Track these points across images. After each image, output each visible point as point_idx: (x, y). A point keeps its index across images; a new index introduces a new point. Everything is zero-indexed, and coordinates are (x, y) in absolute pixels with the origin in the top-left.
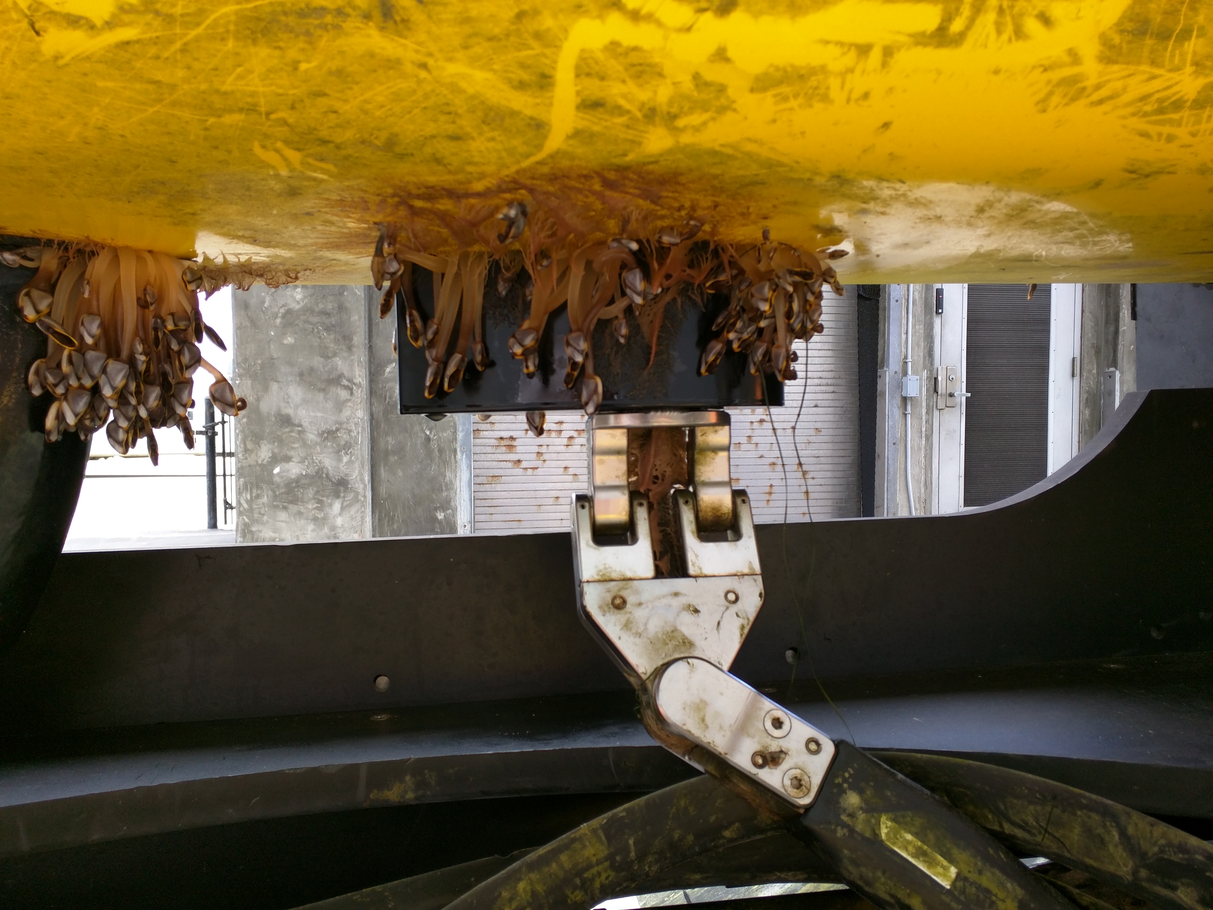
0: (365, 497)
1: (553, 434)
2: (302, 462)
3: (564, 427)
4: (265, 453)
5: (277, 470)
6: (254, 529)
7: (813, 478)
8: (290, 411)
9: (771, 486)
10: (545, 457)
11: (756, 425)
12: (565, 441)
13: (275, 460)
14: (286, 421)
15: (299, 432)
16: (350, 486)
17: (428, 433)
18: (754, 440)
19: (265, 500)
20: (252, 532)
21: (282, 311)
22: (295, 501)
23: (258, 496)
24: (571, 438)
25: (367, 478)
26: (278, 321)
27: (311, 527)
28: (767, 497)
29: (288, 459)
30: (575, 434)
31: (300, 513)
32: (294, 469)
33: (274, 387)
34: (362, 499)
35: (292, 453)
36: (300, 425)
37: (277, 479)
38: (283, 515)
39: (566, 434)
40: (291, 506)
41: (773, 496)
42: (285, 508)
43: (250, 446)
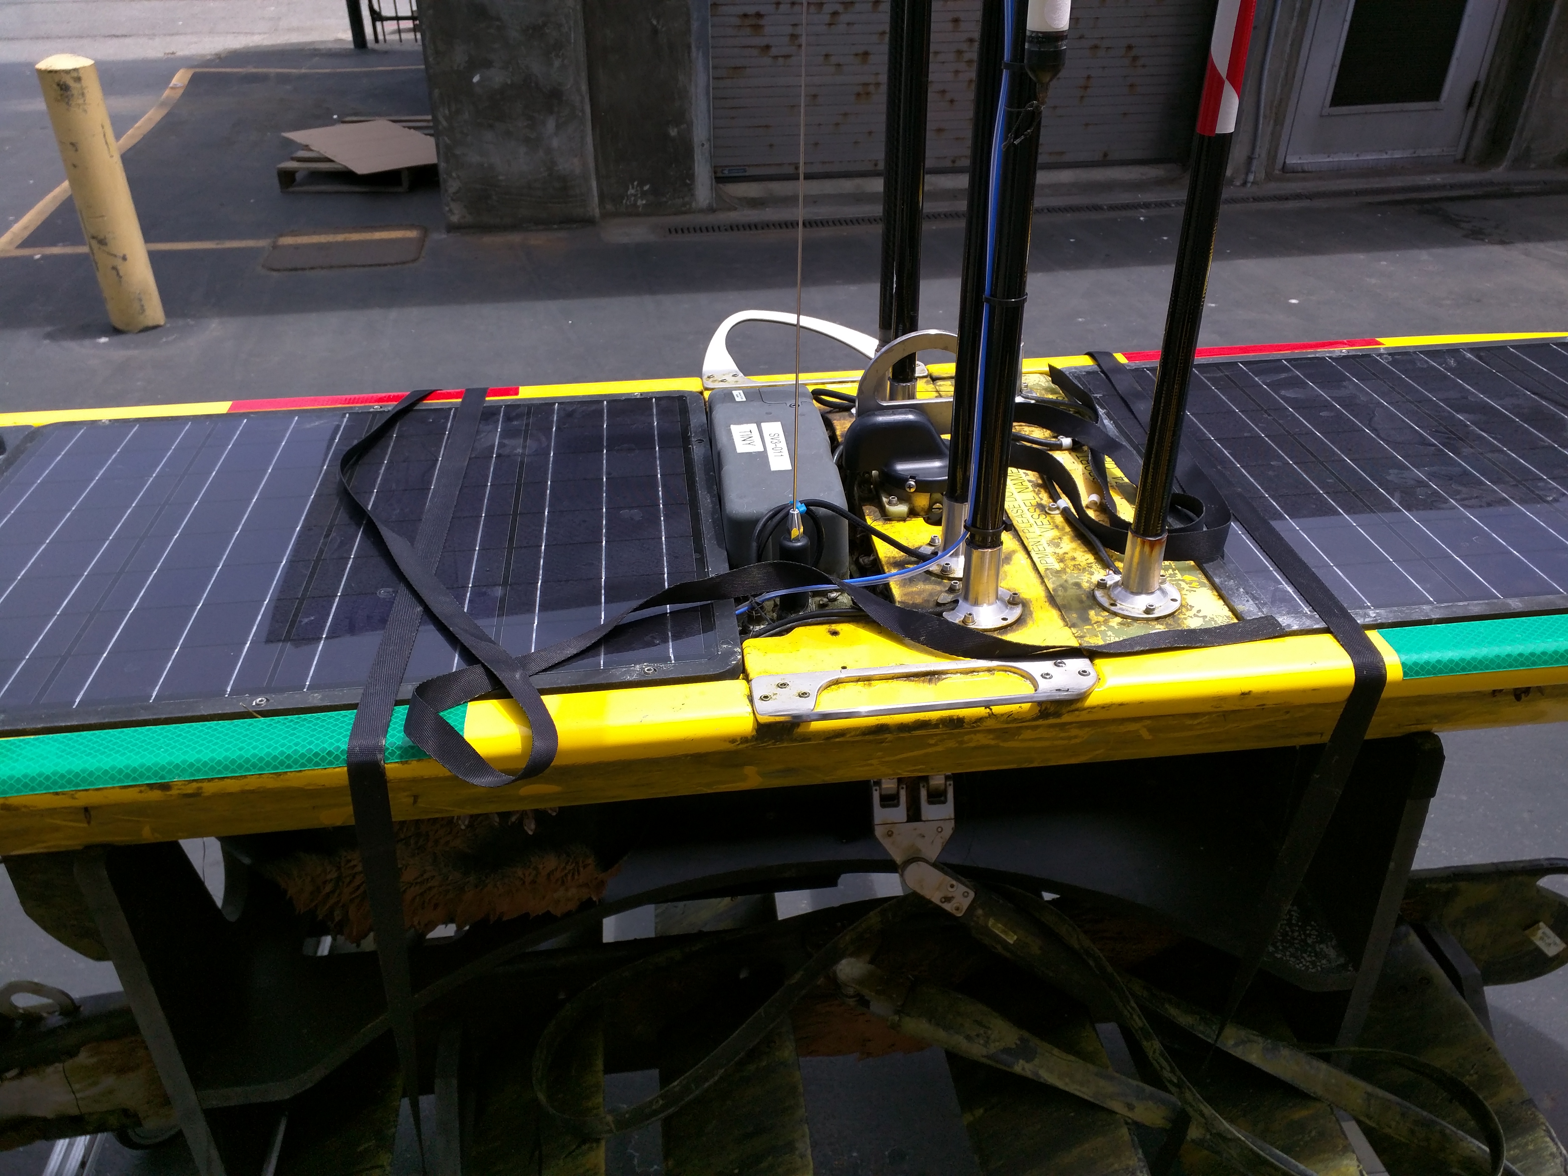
0: (583, 111)
2: (505, 67)
4: (459, 56)
5: (476, 79)
6: (458, 152)
7: (1144, 66)
9: (1088, 77)
10: (801, 40)
12: (828, 19)
13: (473, 65)
14: (481, 12)
15: (499, 28)
16: (564, 98)
17: (655, 22)
19: (466, 116)
22: (501, 117)
23: (458, 112)
24: (835, 14)
25: (584, 87)
27: (522, 150)
28: (1080, 92)
29: (488, 64)
30: (840, 8)
31: (509, 133)
32: (498, 77)
34: (580, 114)
35: (492, 56)
36: (499, 19)
37: (478, 90)
38: (489, 135)
39: (829, 9)
40: (497, 124)
41: (1090, 92)
42: (491, 126)
43: (441, 47)
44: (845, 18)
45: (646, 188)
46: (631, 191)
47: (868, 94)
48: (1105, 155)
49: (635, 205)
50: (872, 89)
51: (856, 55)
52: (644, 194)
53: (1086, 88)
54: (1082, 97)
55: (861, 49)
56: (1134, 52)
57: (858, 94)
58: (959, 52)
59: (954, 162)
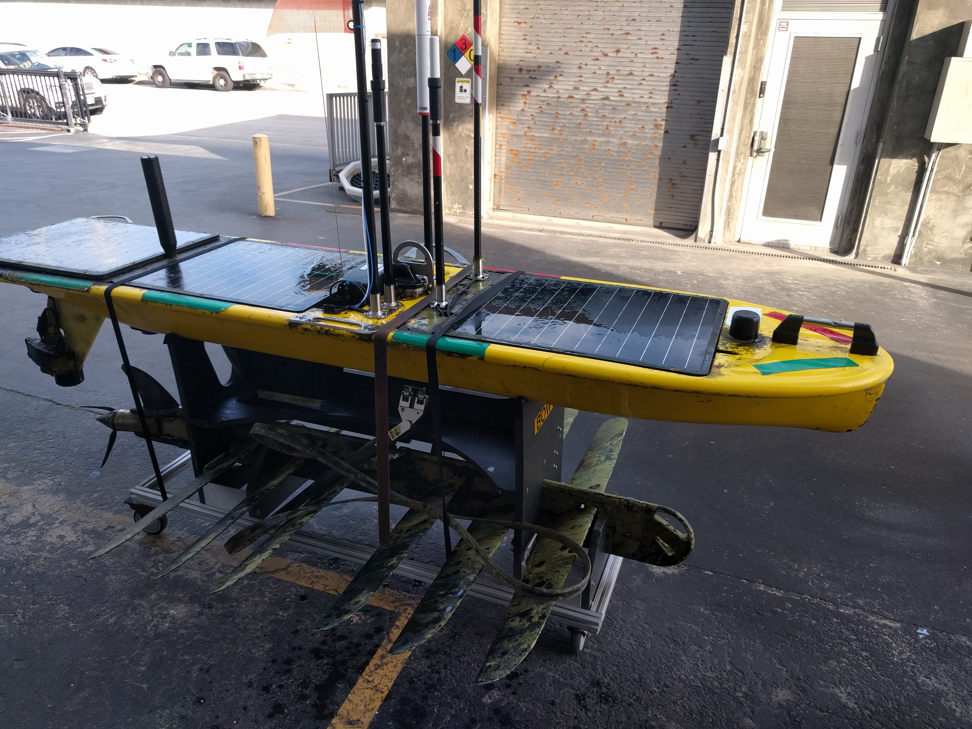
2: (413, 157)
4: (399, 151)
5: (404, 159)
6: (396, 183)
7: (678, 189)
8: (408, 133)
13: (403, 155)
14: (407, 138)
15: (412, 143)
17: (467, 147)
19: (400, 171)
20: (395, 185)
21: (406, 88)
22: (410, 173)
23: (397, 170)
26: (405, 92)
27: (416, 185)
29: (408, 155)
31: (412, 179)
33: (403, 122)
35: (409, 152)
36: (413, 140)
37: (404, 163)
38: (406, 179)
40: (409, 175)
42: (407, 176)
43: (394, 147)
45: (460, 206)
46: (455, 207)
48: (661, 223)
49: (456, 212)
52: (459, 208)
56: (673, 182)
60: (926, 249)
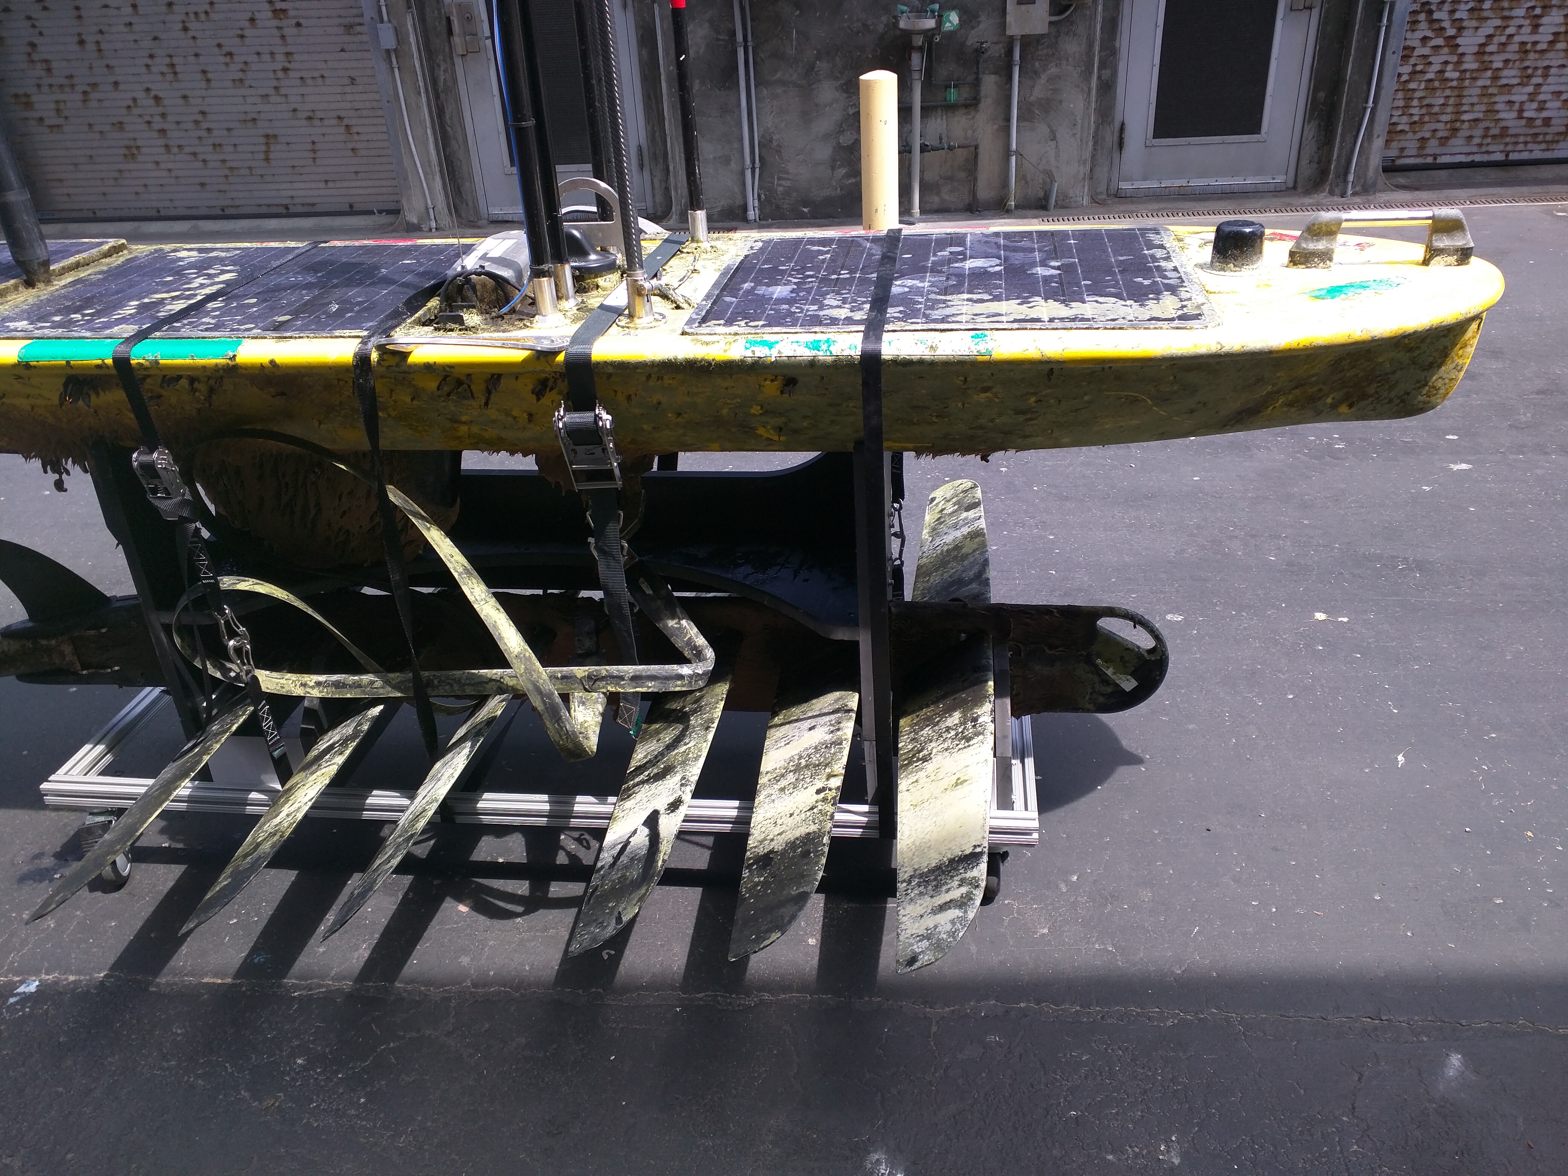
1: (67, 89)
3: (76, 81)
7: (358, 133)
9: (314, 143)
10: (66, 113)
11: (280, 74)
12: (80, 97)
18: (283, 91)
24: (85, 93)
28: (311, 155)
30: (89, 89)
39: (79, 89)
41: (319, 154)
44: (94, 96)
47: (133, 154)
48: (351, 206)
50: (135, 151)
51: (113, 124)
53: (314, 151)
54: (314, 159)
55: (115, 120)
56: (346, 122)
57: (125, 155)
58: (196, 122)
59: (223, 210)
60: (780, 189)
